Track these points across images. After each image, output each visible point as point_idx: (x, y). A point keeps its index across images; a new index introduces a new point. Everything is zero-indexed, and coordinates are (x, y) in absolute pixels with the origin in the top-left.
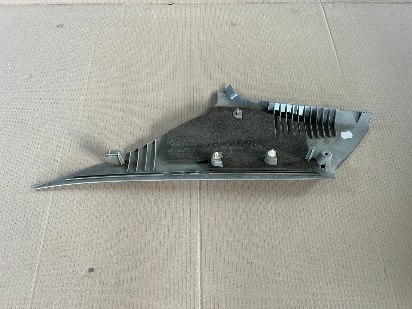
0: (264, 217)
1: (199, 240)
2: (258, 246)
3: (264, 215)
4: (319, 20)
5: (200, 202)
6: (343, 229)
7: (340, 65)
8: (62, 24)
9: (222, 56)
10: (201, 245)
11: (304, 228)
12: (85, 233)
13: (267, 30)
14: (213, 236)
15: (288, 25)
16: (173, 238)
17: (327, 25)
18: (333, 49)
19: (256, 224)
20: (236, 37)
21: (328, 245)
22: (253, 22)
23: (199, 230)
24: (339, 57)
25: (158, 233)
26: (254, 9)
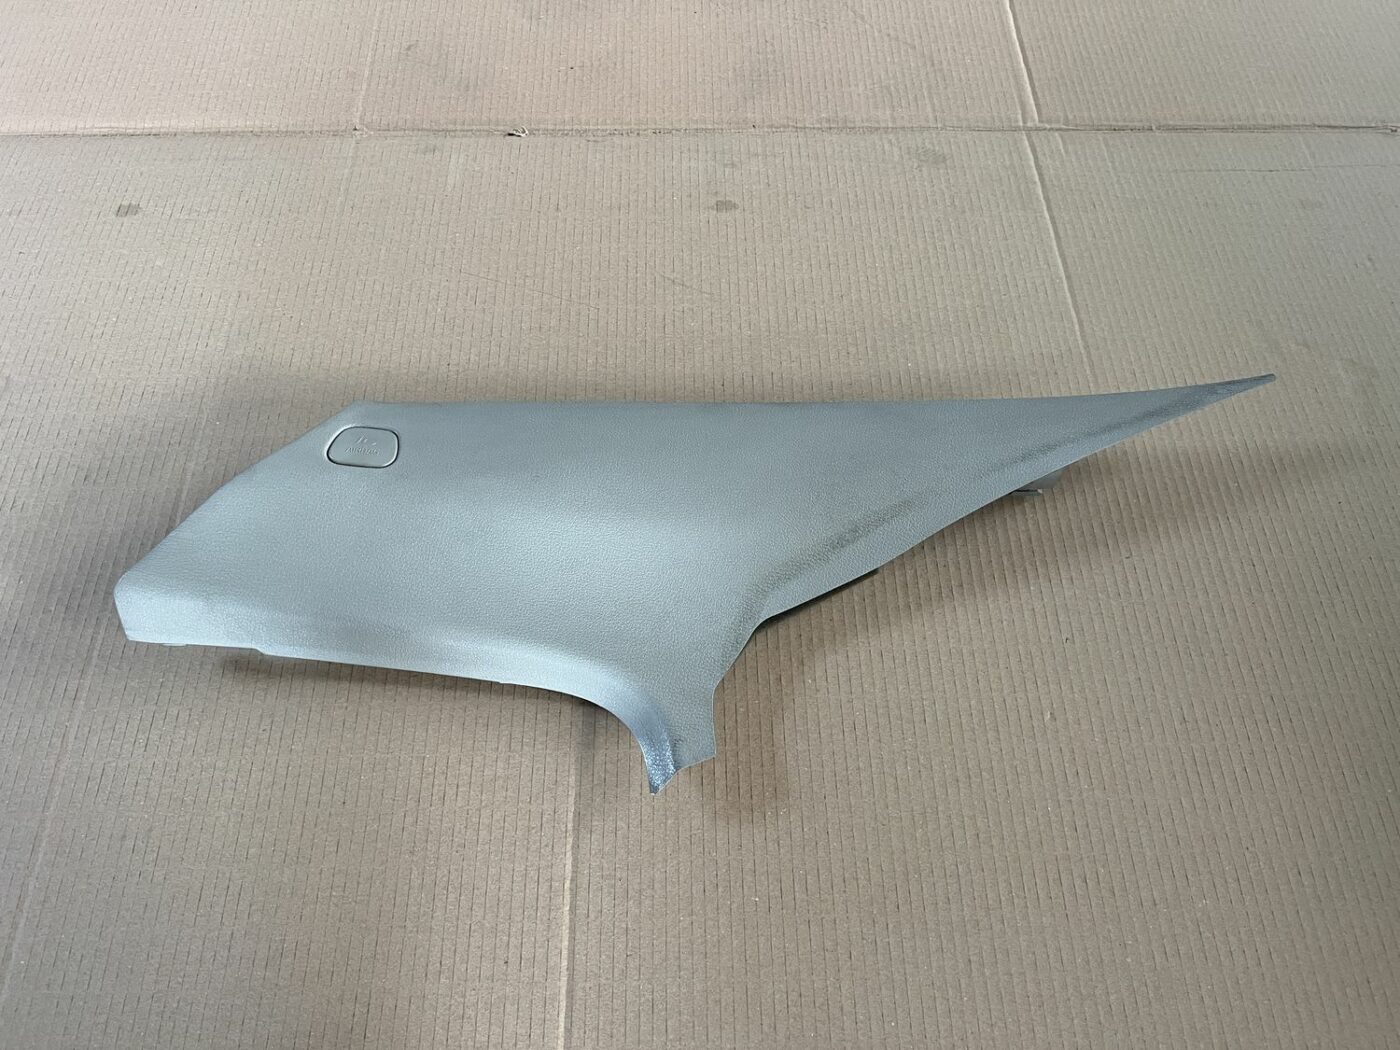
0: (802, 901)
1: (563, 991)
2: (777, 1013)
3: (804, 896)
4: (1019, 187)
5: (576, 847)
6: (1086, 949)
7: (1087, 347)
8: (134, 203)
9: (677, 313)
10: (570, 1009)
11: (945, 942)
12: (152, 961)
13: (836, 222)
14: (616, 975)
15: (910, 207)
16: (469, 983)
17: (1045, 208)
18: (1063, 289)
19: (774, 930)
20: (731, 248)
21: (1030, 1011)
22: (790, 197)
23: (565, 953)
24: (1083, 316)
25: (417, 961)
26: (795, 154)
